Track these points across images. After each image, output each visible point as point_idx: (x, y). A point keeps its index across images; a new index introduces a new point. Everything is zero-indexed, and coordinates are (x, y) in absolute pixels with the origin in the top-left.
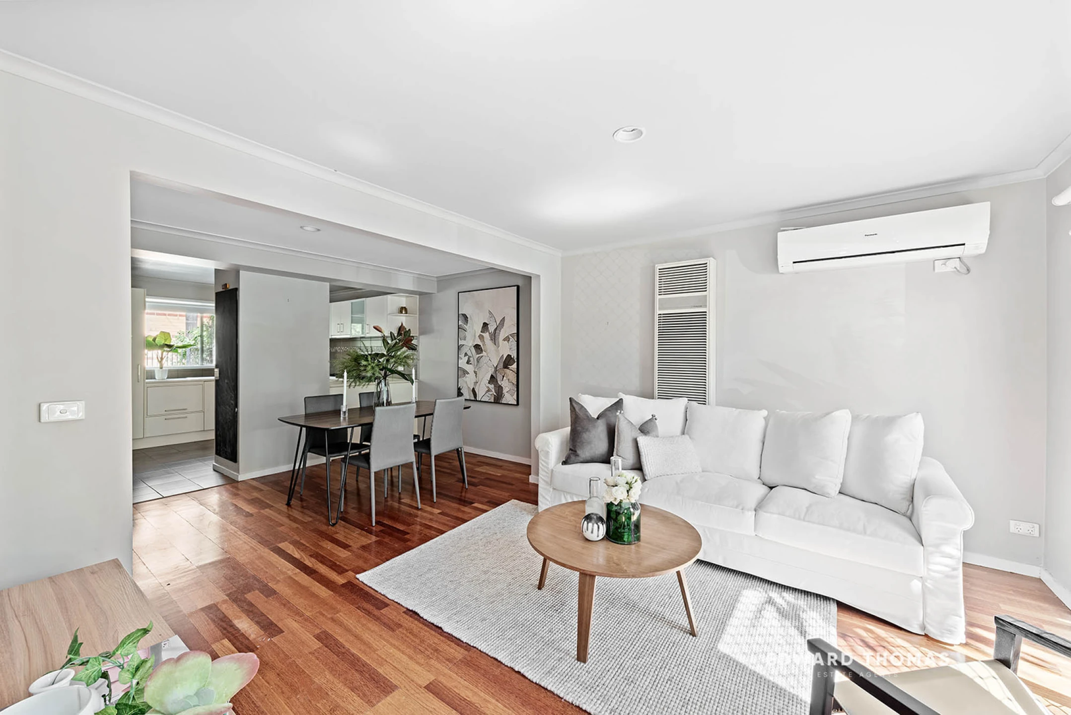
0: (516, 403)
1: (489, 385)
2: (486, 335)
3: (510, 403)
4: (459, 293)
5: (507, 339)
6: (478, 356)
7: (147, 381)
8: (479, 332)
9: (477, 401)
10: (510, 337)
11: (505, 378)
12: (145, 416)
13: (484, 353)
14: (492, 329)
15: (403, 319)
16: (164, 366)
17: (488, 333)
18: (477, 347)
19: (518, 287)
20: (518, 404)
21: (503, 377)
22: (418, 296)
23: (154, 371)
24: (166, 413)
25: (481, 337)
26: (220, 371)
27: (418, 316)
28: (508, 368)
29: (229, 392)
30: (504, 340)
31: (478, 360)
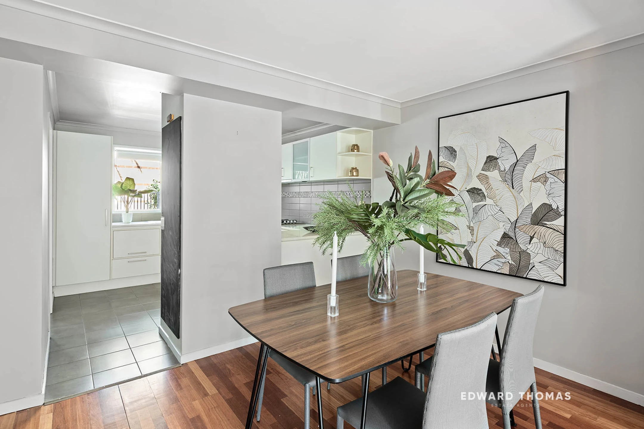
0: (562, 283)
1: (500, 249)
2: (494, 175)
3: (546, 280)
4: (439, 118)
5: (543, 179)
6: (475, 204)
7: (114, 224)
8: (478, 170)
9: (473, 268)
10: (548, 175)
11: (534, 240)
12: (112, 258)
13: (488, 201)
14: (505, 164)
15: (352, 161)
16: (130, 210)
17: (497, 171)
18: (474, 192)
19: (567, 93)
20: (564, 285)
21: (532, 238)
22: (372, 131)
23: (121, 215)
24: (129, 256)
25: (482, 178)
26: (165, 219)
27: (372, 154)
28: (544, 225)
29: (173, 247)
30: (534, 180)
31: (476, 211)
